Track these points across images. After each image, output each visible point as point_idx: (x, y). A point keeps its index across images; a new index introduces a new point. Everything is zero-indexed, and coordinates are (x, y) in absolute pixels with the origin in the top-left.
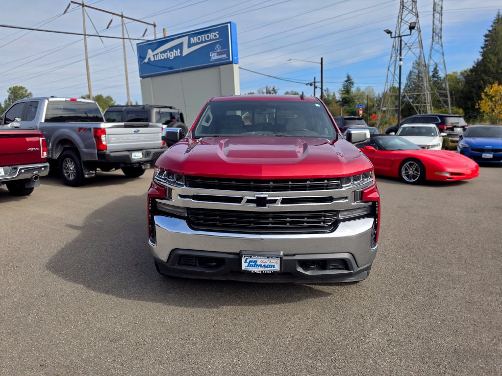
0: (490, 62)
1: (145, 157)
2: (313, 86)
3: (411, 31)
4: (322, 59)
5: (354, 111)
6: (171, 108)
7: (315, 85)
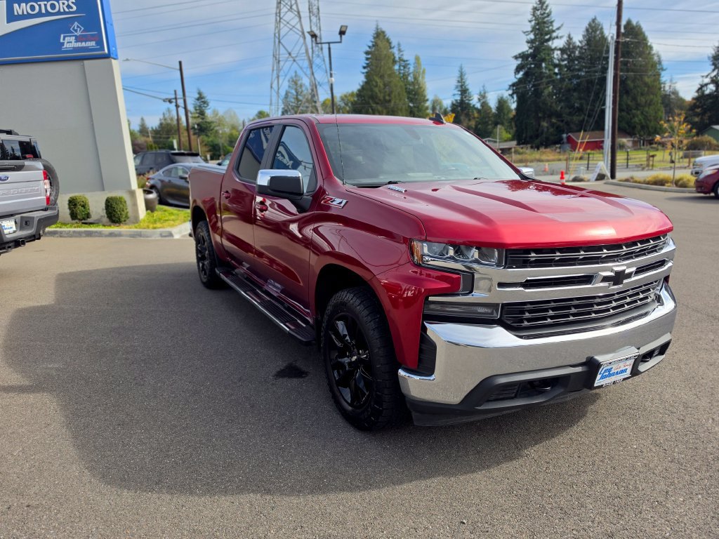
0: (376, 86)
1: (21, 228)
2: (174, 104)
3: (341, 37)
4: (180, 63)
5: (216, 143)
6: (9, 132)
7: (176, 102)
